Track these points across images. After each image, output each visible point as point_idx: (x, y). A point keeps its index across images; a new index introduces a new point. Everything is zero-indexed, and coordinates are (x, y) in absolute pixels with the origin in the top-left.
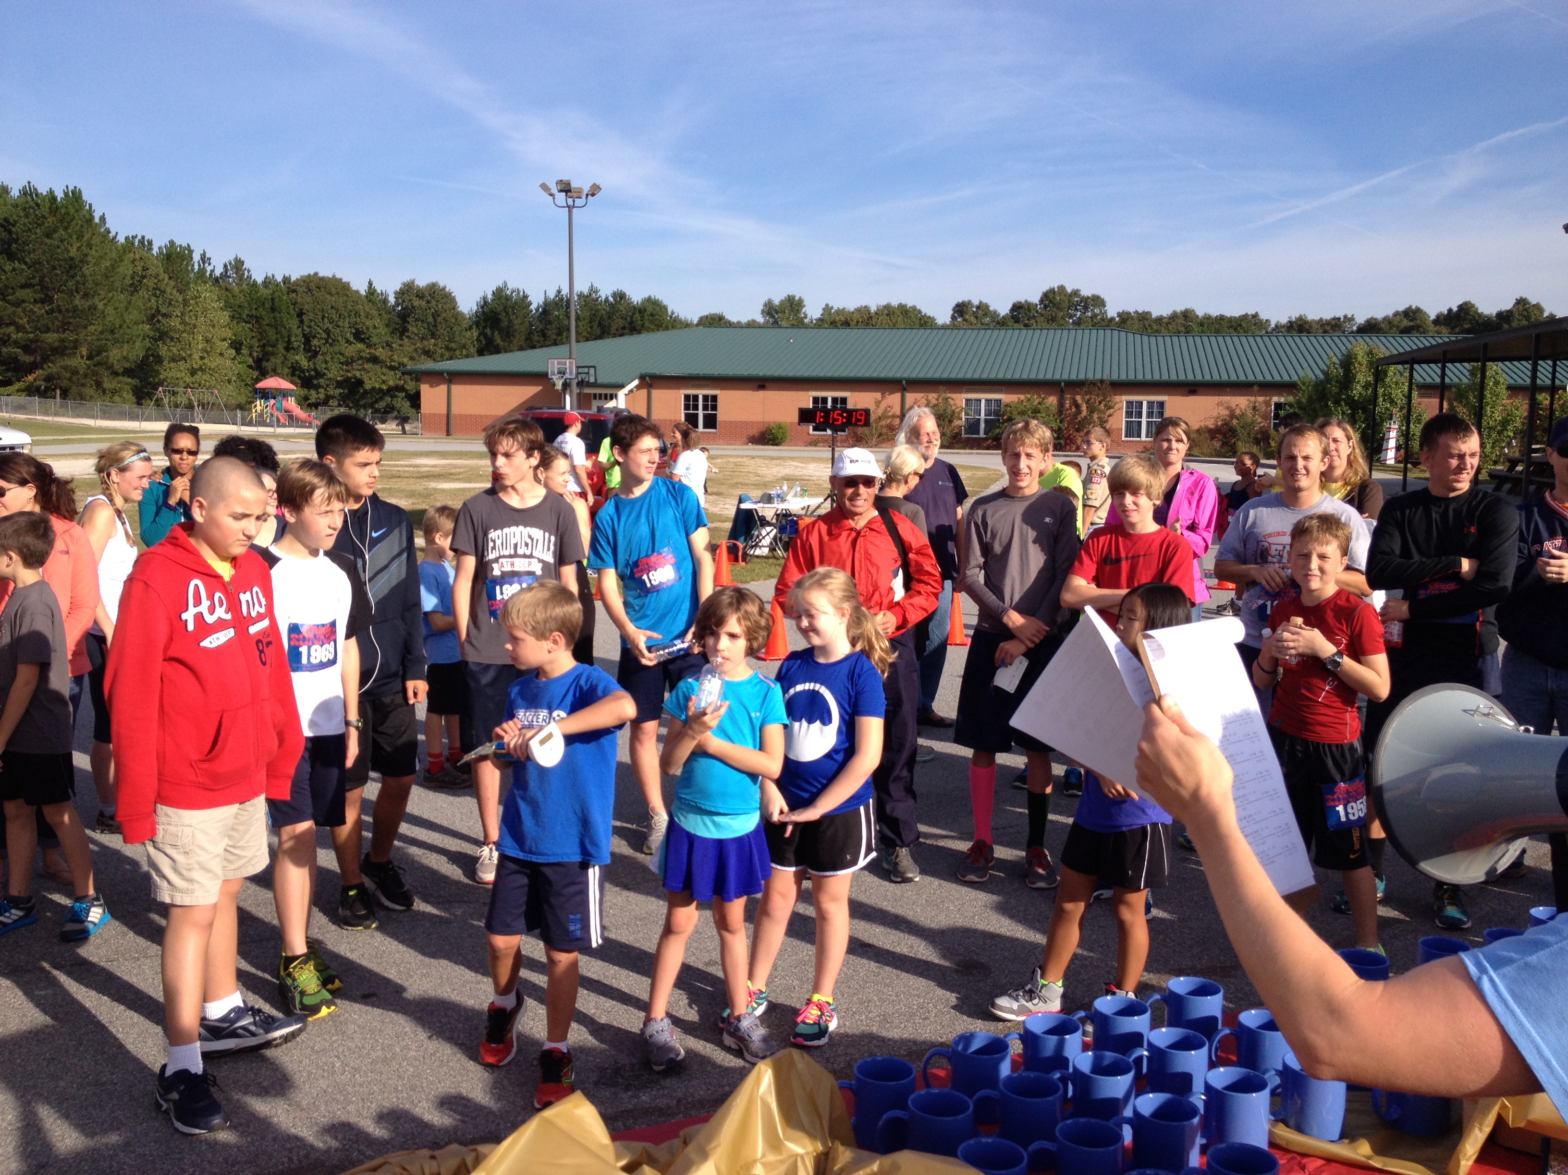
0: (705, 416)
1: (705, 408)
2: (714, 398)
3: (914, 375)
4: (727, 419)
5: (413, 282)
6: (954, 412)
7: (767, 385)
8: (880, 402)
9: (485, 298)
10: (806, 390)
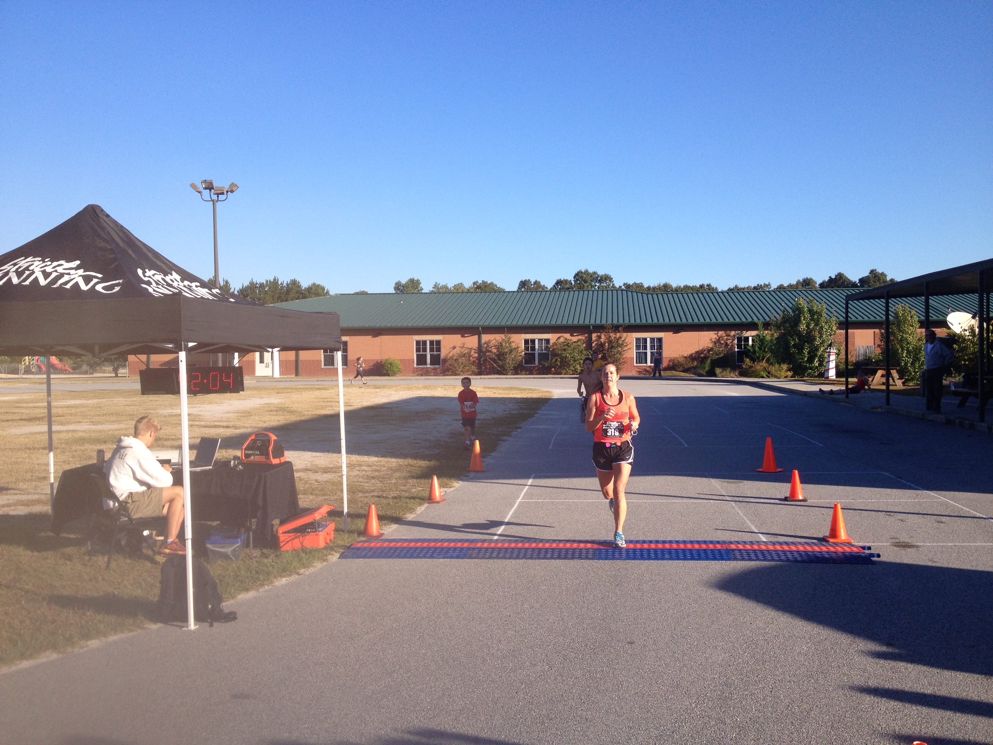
3: (486, 324)
6: (515, 348)
7: (382, 332)
10: (411, 336)
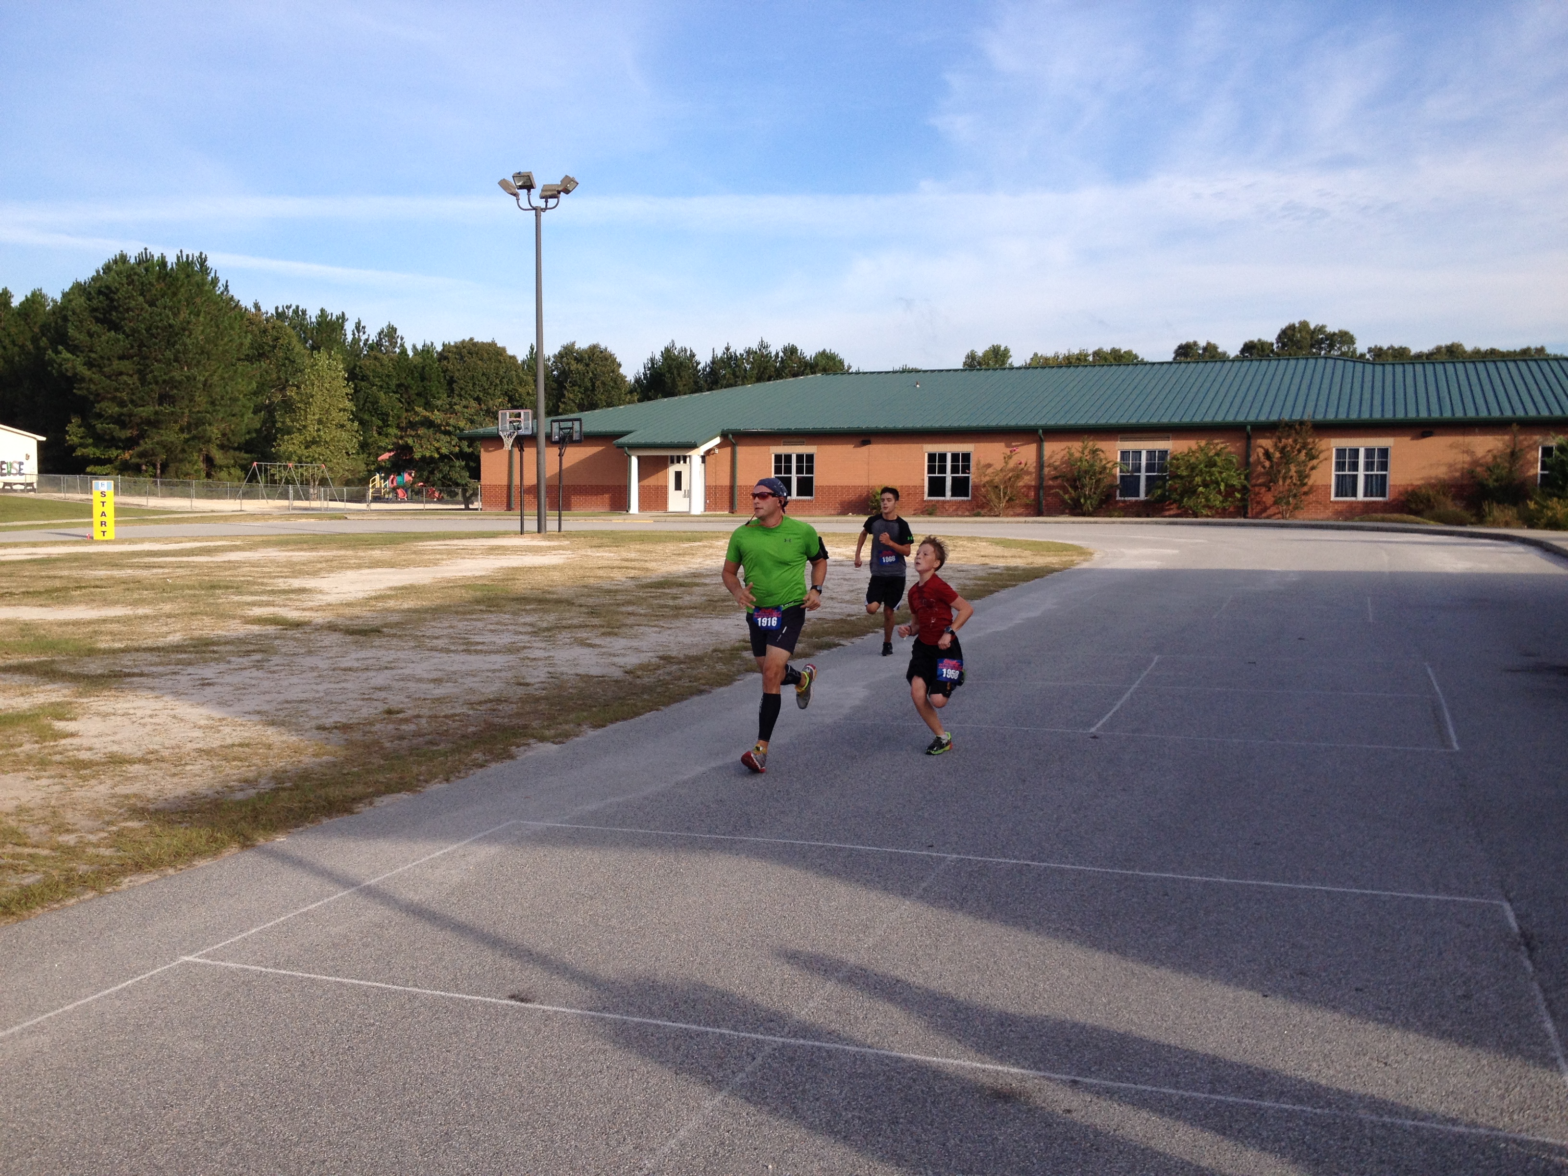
0: (799, 479)
1: (799, 470)
2: (810, 458)
3: (1052, 423)
4: (825, 484)
5: (573, 344)
6: (1104, 468)
7: (872, 439)
8: (1010, 457)
9: (652, 360)
10: (920, 445)
